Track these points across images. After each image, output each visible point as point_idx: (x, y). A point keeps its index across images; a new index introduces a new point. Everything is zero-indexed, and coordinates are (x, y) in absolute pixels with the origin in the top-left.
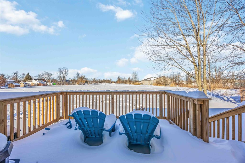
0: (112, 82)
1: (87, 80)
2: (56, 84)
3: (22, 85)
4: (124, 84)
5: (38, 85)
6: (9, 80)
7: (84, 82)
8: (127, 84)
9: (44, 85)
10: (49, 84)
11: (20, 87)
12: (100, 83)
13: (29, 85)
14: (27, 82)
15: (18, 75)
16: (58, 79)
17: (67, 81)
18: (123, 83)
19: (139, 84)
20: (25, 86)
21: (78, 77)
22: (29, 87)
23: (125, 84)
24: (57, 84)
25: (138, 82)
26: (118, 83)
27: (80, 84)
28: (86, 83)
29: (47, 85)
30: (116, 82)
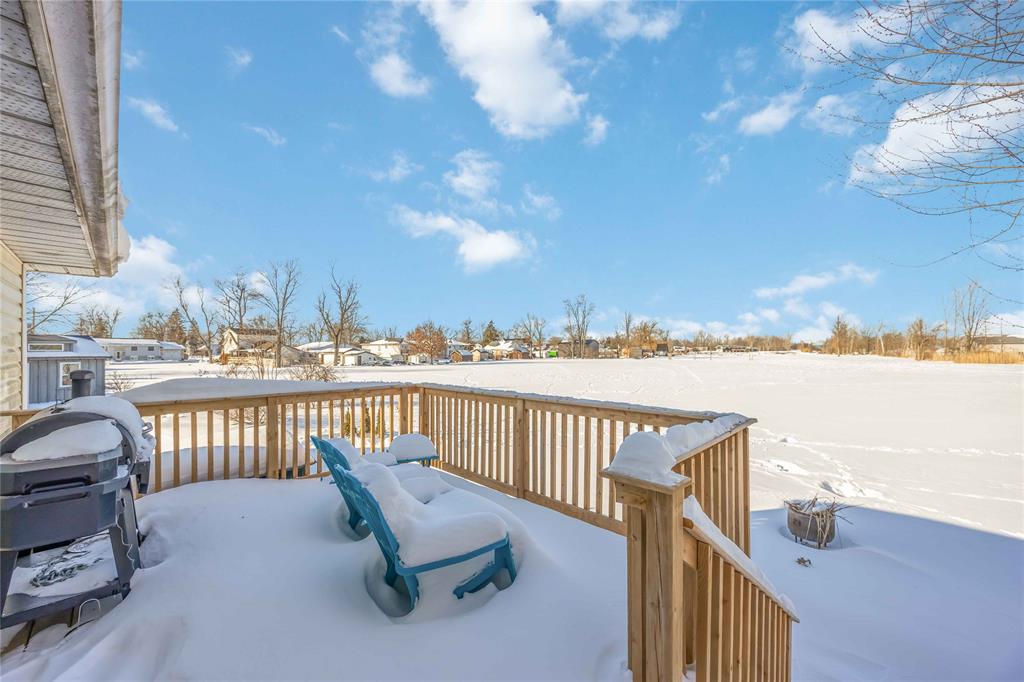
0: (795, 347)
1: (665, 339)
2: (557, 355)
3: (476, 355)
4: (876, 356)
5: (510, 356)
6: (454, 343)
7: (654, 347)
8: (899, 355)
9: (526, 356)
10: (537, 354)
11: (472, 360)
12: (727, 350)
13: (491, 357)
14: (488, 348)
15: (472, 327)
16: (566, 337)
17: (589, 342)
18: (868, 351)
19: (1005, 360)
20: (482, 360)
21: (628, 326)
22: (491, 361)
23: (888, 355)
24: (560, 353)
25: (996, 348)
26: (832, 351)
27: (635, 354)
28: (661, 353)
29: (534, 355)
30: (825, 346)
